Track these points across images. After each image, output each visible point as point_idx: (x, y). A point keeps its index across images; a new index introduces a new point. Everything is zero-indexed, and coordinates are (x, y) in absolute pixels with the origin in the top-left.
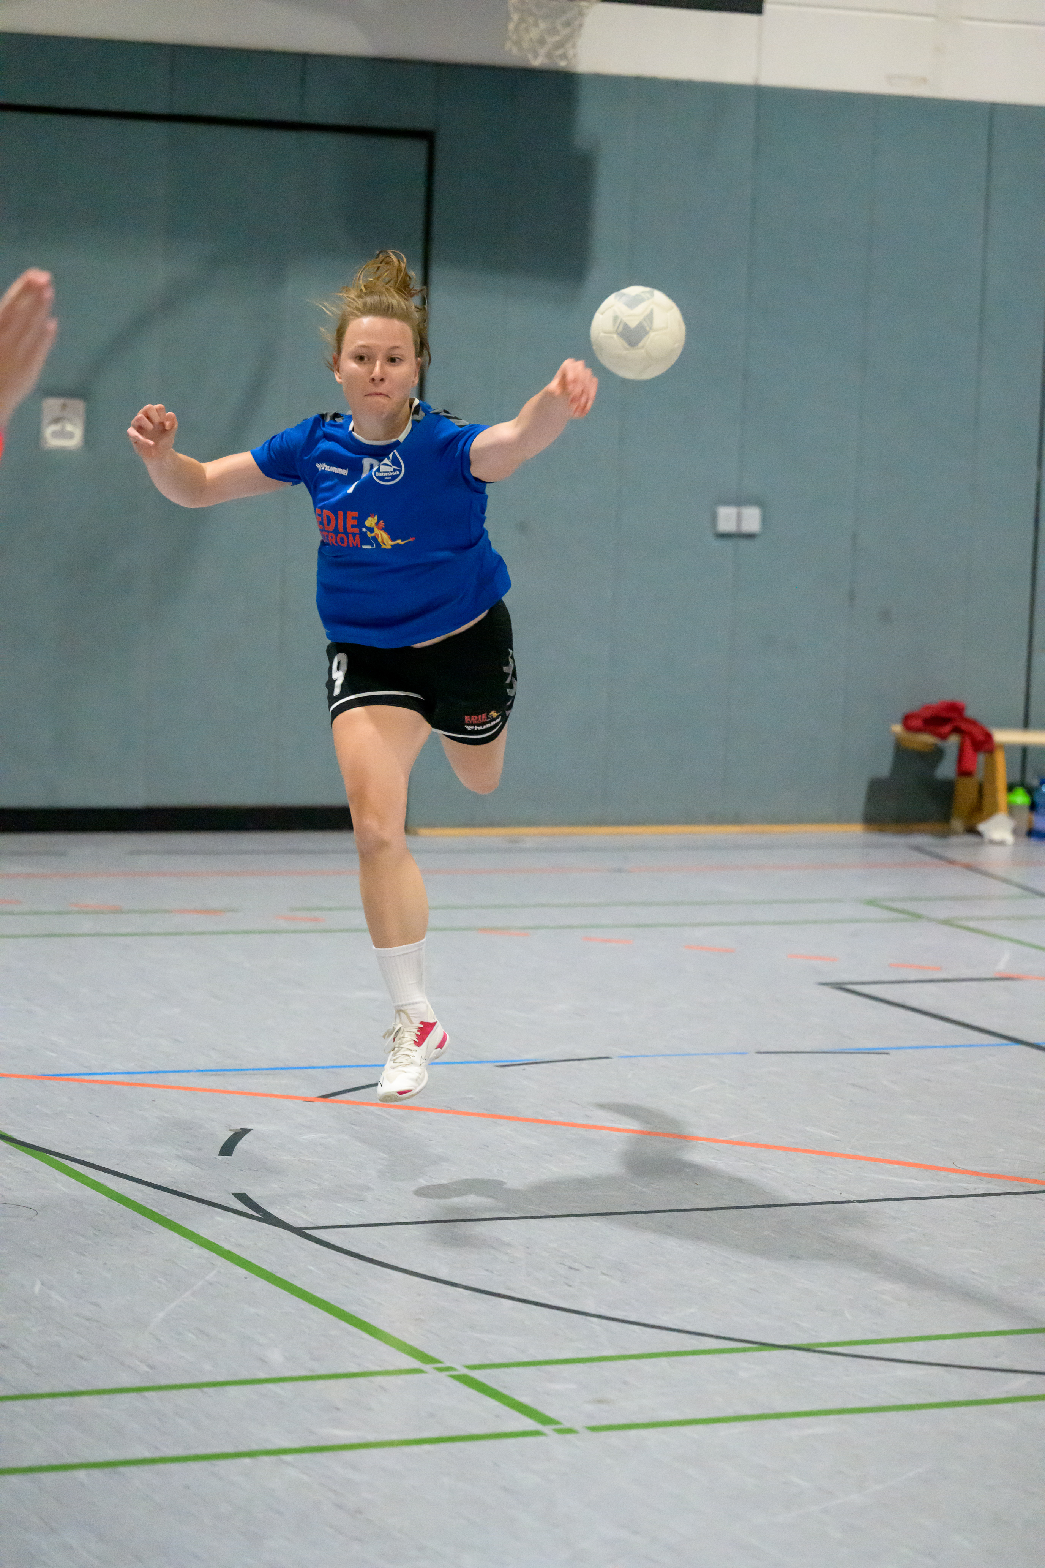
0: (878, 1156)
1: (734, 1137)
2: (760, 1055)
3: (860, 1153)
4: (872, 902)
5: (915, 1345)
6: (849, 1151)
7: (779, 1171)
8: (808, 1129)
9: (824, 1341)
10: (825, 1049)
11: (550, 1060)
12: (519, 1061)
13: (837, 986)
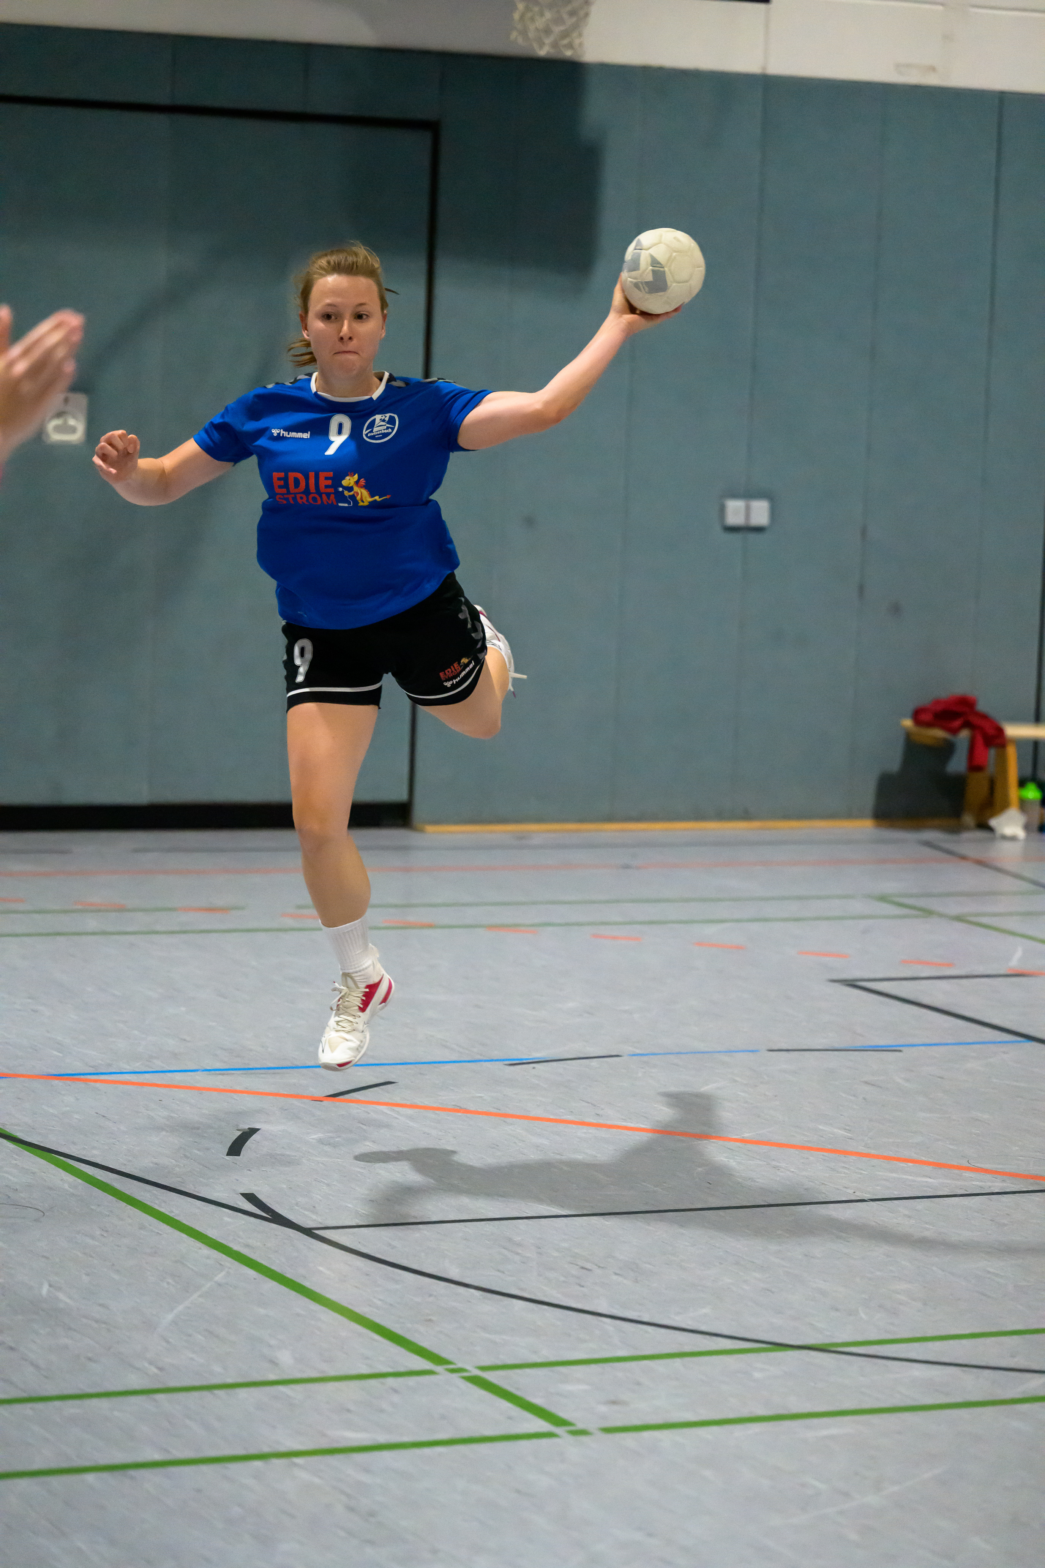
0: (891, 1154)
1: (747, 1135)
2: (771, 1053)
3: (873, 1152)
4: (883, 898)
5: (930, 1345)
6: (861, 1149)
7: (793, 1170)
8: (821, 1127)
9: (839, 1341)
10: (837, 1046)
11: (562, 1058)
12: (528, 1059)
13: (848, 983)
